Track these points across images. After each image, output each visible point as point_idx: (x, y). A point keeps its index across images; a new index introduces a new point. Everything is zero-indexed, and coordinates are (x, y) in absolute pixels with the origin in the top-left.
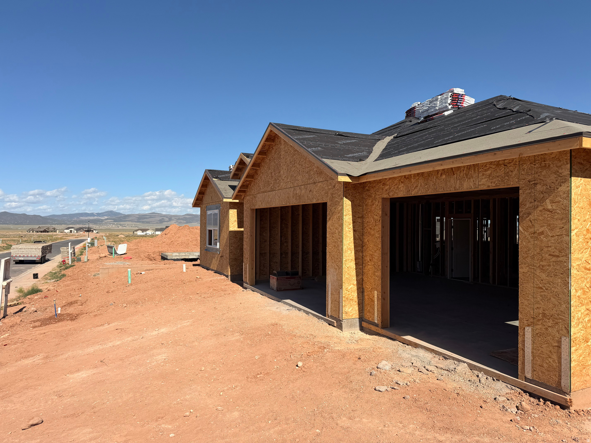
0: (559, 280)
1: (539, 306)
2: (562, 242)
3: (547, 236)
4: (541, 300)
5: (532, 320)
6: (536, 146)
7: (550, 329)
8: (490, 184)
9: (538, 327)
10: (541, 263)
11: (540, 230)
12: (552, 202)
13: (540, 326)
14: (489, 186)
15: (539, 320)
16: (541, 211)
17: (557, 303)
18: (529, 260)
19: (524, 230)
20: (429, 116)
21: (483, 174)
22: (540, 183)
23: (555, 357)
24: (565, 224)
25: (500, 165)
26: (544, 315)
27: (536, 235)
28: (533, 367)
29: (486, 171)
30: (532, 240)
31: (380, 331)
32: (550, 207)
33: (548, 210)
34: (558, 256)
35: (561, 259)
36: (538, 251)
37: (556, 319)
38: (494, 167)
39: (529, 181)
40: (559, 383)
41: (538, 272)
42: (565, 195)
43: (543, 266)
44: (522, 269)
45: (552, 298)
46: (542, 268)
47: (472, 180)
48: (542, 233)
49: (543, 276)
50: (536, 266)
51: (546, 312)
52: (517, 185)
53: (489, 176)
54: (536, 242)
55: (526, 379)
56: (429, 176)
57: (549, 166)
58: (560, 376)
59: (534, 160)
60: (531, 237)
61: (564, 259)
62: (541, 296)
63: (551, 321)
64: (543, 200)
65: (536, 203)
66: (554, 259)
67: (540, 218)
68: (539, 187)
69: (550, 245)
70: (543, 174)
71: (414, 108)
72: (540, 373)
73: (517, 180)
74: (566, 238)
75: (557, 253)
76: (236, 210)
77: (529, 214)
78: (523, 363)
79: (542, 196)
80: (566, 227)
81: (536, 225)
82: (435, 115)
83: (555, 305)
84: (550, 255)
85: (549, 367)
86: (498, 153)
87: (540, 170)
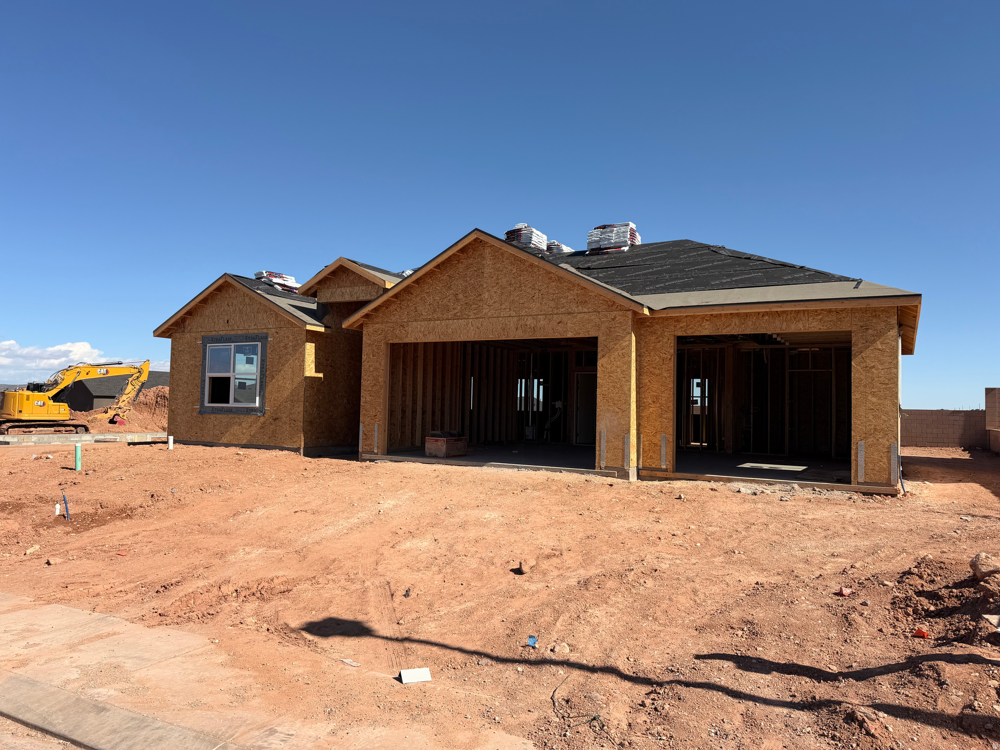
0: (889, 402)
1: (871, 423)
2: (891, 373)
3: (877, 369)
4: (873, 418)
5: (864, 435)
6: (883, 300)
7: (880, 440)
8: (822, 327)
9: (870, 440)
10: (873, 390)
11: (872, 365)
12: (882, 343)
13: (872, 439)
14: (820, 329)
15: (871, 434)
16: (872, 350)
17: (887, 419)
18: (862, 389)
19: (856, 365)
20: (600, 249)
21: (814, 319)
22: (871, 329)
23: (885, 460)
24: (893, 360)
25: (832, 311)
26: (875, 430)
27: (868, 369)
28: (865, 472)
29: (817, 315)
30: (864, 373)
31: (672, 475)
32: (880, 347)
33: (879, 349)
34: (887, 384)
35: (890, 386)
36: (870, 380)
37: (886, 431)
38: (825, 313)
39: (862, 327)
40: (889, 479)
41: (870, 397)
42: (893, 339)
43: (874, 392)
44: (854, 397)
45: (882, 416)
46: (874, 394)
47: (801, 322)
48: (873, 367)
49: (874, 400)
50: (868, 393)
51: (877, 427)
52: (849, 329)
53: (821, 320)
54: (867, 374)
55: (858, 483)
56: (747, 316)
57: (879, 316)
58: (890, 474)
59: (865, 311)
60: (863, 371)
61: (893, 386)
62: (873, 415)
63: (881, 433)
64: (874, 341)
65: (867, 344)
66: (884, 386)
67: (872, 355)
68: (870, 331)
69: (880, 375)
70: (874, 321)
71: (520, 230)
72: (872, 475)
73: (849, 325)
74: (894, 370)
75: (887, 382)
76: (314, 344)
77: (862, 352)
78: (857, 471)
79: (873, 338)
80: (894, 362)
81: (868, 361)
82: (609, 248)
83: (885, 421)
84: (880, 383)
85: (880, 469)
86: (846, 302)
87: (871, 318)
